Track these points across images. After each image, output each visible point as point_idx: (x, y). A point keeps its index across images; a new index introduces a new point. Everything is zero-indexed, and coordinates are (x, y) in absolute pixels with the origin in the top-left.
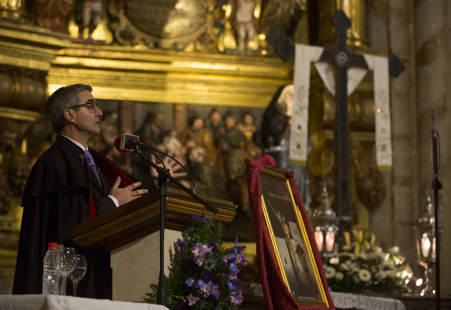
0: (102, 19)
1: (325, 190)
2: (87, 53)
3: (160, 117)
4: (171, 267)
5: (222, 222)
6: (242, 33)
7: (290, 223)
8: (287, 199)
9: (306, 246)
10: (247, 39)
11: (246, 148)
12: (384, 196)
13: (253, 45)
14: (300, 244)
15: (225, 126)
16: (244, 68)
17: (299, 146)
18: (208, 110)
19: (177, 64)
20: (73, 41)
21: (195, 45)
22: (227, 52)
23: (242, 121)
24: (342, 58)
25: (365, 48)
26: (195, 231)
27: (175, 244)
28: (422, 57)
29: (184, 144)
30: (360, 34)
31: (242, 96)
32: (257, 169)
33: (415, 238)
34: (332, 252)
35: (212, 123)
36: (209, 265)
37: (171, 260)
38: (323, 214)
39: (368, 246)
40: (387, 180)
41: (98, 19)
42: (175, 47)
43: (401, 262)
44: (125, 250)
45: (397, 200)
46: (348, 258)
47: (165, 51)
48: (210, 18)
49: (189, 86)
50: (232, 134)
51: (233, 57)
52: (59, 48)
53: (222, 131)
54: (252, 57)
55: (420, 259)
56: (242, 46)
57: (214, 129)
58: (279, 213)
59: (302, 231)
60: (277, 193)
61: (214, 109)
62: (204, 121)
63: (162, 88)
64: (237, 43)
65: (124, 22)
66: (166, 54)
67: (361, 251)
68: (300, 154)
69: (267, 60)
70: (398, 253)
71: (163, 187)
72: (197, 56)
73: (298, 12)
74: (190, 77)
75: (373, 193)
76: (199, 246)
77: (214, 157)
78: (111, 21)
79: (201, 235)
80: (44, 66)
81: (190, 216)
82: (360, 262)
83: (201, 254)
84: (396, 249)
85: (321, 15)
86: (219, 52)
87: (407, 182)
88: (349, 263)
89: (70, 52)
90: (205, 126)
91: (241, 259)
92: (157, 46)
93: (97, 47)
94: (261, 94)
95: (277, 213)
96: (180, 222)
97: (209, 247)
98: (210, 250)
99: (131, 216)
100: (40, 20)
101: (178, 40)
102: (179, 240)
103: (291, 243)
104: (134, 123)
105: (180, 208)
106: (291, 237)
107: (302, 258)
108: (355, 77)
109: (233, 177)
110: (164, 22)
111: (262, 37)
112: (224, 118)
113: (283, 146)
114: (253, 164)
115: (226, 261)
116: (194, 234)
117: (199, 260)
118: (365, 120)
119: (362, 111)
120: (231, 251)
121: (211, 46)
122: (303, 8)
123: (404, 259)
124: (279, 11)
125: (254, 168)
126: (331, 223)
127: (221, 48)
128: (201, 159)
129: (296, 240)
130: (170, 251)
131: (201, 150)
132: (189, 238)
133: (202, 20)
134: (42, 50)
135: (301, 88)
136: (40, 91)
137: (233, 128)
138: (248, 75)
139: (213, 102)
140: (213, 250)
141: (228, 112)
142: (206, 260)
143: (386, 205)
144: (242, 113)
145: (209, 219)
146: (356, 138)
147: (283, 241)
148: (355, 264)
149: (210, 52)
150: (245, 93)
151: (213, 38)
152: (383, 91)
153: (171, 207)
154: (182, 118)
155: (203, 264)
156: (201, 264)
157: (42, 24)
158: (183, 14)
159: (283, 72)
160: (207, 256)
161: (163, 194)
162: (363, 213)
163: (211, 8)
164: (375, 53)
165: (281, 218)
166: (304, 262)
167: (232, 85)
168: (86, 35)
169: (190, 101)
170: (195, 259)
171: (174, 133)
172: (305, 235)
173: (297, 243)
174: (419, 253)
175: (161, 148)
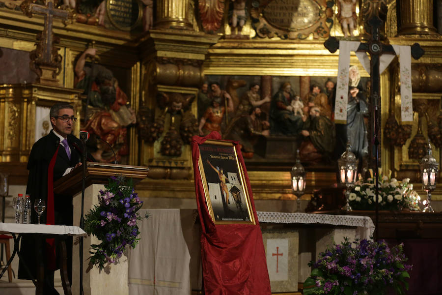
0: (247, 20)
6: (345, 26)
8: (230, 158)
9: (242, 187)
10: (349, 29)
14: (236, 186)
17: (341, 111)
18: (324, 80)
21: (314, 35)
24: (375, 48)
29: (306, 104)
35: (327, 89)
39: (386, 178)
41: (242, 22)
42: (299, 37)
48: (323, 16)
57: (329, 93)
58: (218, 168)
59: (241, 178)
60: (219, 156)
61: (329, 79)
62: (320, 88)
65: (263, 23)
66: (292, 43)
68: (342, 116)
75: (439, 136)
78: (254, 23)
90: (321, 92)
92: (286, 37)
95: (216, 168)
101: (302, 32)
104: (272, 90)
106: (228, 182)
107: (235, 195)
110: (290, 21)
111: (362, 27)
117: (107, 201)
119: (427, 79)
121: (325, 35)
128: (318, 115)
131: (318, 109)
133: (318, 18)
135: (343, 70)
147: (216, 185)
148: (372, 191)
151: (326, 29)
154: (306, 87)
163: (324, 9)
165: (220, 171)
166: (238, 197)
168: (237, 33)
169: (312, 74)
170: (105, 201)
171: (298, 97)
173: (233, 186)
175: (289, 108)
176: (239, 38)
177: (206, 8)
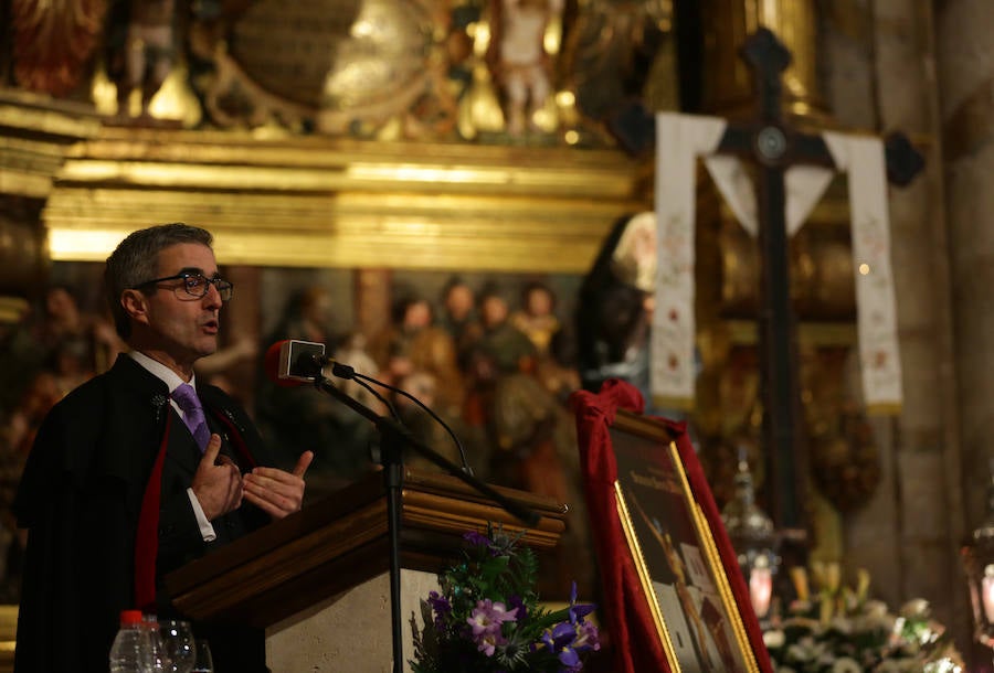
0: (174, 64)
1: (743, 466)
2: (139, 150)
3: (324, 302)
4: (417, 662)
5: (536, 548)
6: (517, 92)
7: (685, 547)
8: (674, 489)
9: (722, 601)
10: (529, 106)
11: (534, 372)
12: (876, 479)
13: (544, 119)
14: (709, 596)
15: (483, 319)
16: (524, 177)
17: (673, 363)
18: (441, 282)
19: (361, 172)
20: (105, 122)
21: (403, 123)
22: (481, 137)
23: (523, 305)
24: (770, 144)
25: (821, 118)
26: (471, 572)
27: (423, 605)
28: (959, 138)
29: (384, 365)
30: (807, 84)
31: (521, 246)
32: (602, 417)
33: (967, 578)
34: (767, 617)
35: (450, 314)
36: (511, 652)
37: (415, 644)
38: (741, 526)
39: (852, 601)
40: (883, 439)
41: (163, 66)
42: (354, 131)
43: (935, 638)
44: (303, 623)
45: (910, 486)
46: (804, 632)
47: (331, 141)
48: (437, 57)
49: (393, 225)
50: (499, 340)
51: (496, 151)
52: (70, 140)
53: (475, 330)
54: (546, 148)
55: (980, 628)
56: (517, 122)
57: (456, 328)
58: (657, 523)
59: (713, 565)
60: (650, 475)
61: (454, 279)
62: (432, 310)
63: (327, 230)
64: (507, 116)
65: (228, 73)
66: (331, 148)
67: (835, 612)
68: (678, 381)
69: (580, 155)
70: (926, 614)
71: (393, 467)
72: (409, 150)
73: (653, 36)
74: (394, 201)
75: (851, 472)
76: (484, 608)
77: (458, 394)
78: (197, 71)
79: (486, 579)
80: (36, 185)
81: (459, 534)
82: (834, 639)
83: (491, 627)
84: (921, 606)
85: (709, 40)
86: (461, 140)
87: (931, 441)
88: (807, 642)
89: (97, 149)
90: (433, 321)
91: (586, 637)
92: (309, 128)
93: (163, 136)
94: (567, 239)
95: (653, 522)
96: (435, 551)
97: (508, 610)
98: (511, 616)
99: (315, 538)
100: (20, 74)
101: (363, 112)
102: (434, 595)
103: (688, 595)
105: (432, 516)
106: (689, 582)
107: (716, 631)
108: (803, 190)
109: (506, 442)
110: (325, 70)
111: (567, 99)
112: (480, 299)
113: (633, 363)
114: (591, 404)
115: (552, 642)
116: (470, 579)
117: (485, 642)
118: (824, 294)
119: (818, 274)
120: (561, 618)
121: (441, 126)
122: (665, 25)
123: (940, 631)
124: (607, 35)
125: (596, 416)
126: (761, 546)
127: (467, 130)
129: (700, 589)
130: (413, 622)
131: (426, 381)
132: (457, 590)
133: (417, 63)
134: (29, 146)
135: (675, 220)
136: (29, 246)
137: (503, 324)
138: (534, 194)
139: (452, 261)
140: (517, 616)
141: (489, 285)
142: (502, 639)
143: (882, 500)
144: (523, 286)
145: (503, 540)
146: (808, 338)
147: (670, 590)
148: (822, 646)
149: (442, 139)
150: (528, 236)
151: (446, 104)
152: (874, 222)
153: (415, 513)
154: (376, 305)
155: (496, 650)
156: (491, 651)
157: (26, 83)
158: (370, 50)
159: (620, 184)
160: (504, 631)
161: (394, 482)
162: (828, 522)
163: (440, 32)
164: (847, 128)
165: (663, 535)
166: (723, 640)
167: (497, 218)
168: (135, 107)
169: (395, 260)
170: (476, 640)
171: (359, 341)
172: (720, 575)
173: (702, 596)
174: (977, 613)
176: (146, 122)
177: (38, 16)
